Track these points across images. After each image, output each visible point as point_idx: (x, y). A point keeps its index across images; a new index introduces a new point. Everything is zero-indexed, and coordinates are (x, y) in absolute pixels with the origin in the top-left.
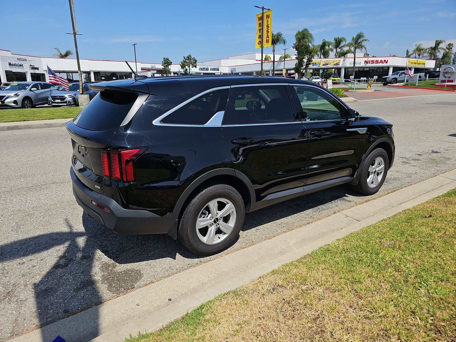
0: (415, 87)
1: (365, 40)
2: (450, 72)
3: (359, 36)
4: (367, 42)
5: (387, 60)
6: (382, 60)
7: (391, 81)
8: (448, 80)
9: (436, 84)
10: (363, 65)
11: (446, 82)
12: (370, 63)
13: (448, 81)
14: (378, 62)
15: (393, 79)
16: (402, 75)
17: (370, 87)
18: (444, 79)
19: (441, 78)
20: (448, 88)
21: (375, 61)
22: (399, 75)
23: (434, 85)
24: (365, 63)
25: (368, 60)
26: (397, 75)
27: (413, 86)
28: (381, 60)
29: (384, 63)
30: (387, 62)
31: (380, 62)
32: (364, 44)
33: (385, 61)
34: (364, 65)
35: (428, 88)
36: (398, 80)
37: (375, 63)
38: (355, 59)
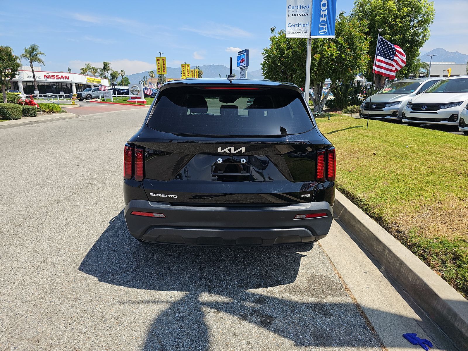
0: (111, 102)
1: (41, 53)
2: (137, 90)
3: (33, 49)
4: (43, 55)
5: (68, 76)
6: (63, 76)
7: (86, 96)
8: (137, 96)
9: (128, 100)
10: (43, 79)
11: (135, 99)
12: (50, 78)
13: (138, 98)
14: (59, 78)
15: (87, 95)
16: (94, 91)
17: (75, 102)
18: (133, 96)
19: (131, 95)
20: (139, 104)
21: (55, 76)
22: (92, 92)
23: (126, 101)
24: (45, 78)
25: (48, 74)
26: (90, 91)
27: (109, 102)
28: (61, 76)
29: (65, 79)
30: (68, 78)
31: (61, 78)
32: (40, 56)
33: (65, 76)
34: (45, 80)
35: (123, 103)
36: (93, 96)
37: (56, 78)
38: (33, 73)
